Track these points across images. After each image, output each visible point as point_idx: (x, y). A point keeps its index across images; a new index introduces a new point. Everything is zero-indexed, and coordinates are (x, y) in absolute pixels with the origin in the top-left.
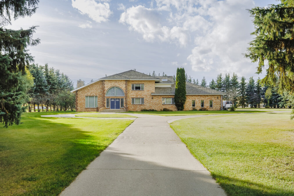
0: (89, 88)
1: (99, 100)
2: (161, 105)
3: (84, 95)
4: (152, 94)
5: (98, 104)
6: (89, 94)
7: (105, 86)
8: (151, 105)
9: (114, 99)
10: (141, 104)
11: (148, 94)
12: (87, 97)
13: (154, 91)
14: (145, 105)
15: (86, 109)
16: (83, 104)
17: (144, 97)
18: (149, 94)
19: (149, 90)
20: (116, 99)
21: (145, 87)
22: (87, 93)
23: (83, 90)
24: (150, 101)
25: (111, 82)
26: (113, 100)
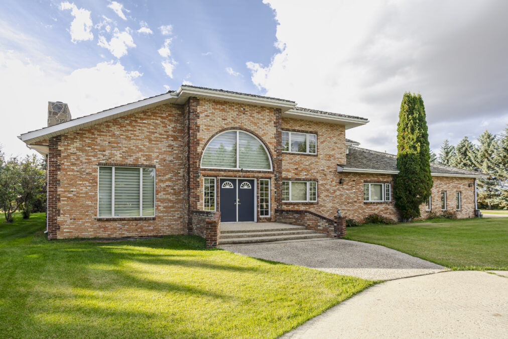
0: (116, 130)
1: (163, 185)
2: (362, 205)
3: (93, 159)
4: (340, 169)
5: (159, 200)
6: (118, 157)
7: (199, 122)
8: (337, 206)
9: (234, 181)
10: (308, 201)
11: (329, 167)
12: (106, 167)
13: (344, 161)
14: (321, 206)
15: (98, 224)
16: (89, 203)
17: (318, 176)
18: (331, 170)
19: (330, 156)
20: (241, 181)
21: (322, 145)
22: (107, 153)
23: (88, 135)
24: (335, 191)
25: (223, 110)
26: (228, 186)
